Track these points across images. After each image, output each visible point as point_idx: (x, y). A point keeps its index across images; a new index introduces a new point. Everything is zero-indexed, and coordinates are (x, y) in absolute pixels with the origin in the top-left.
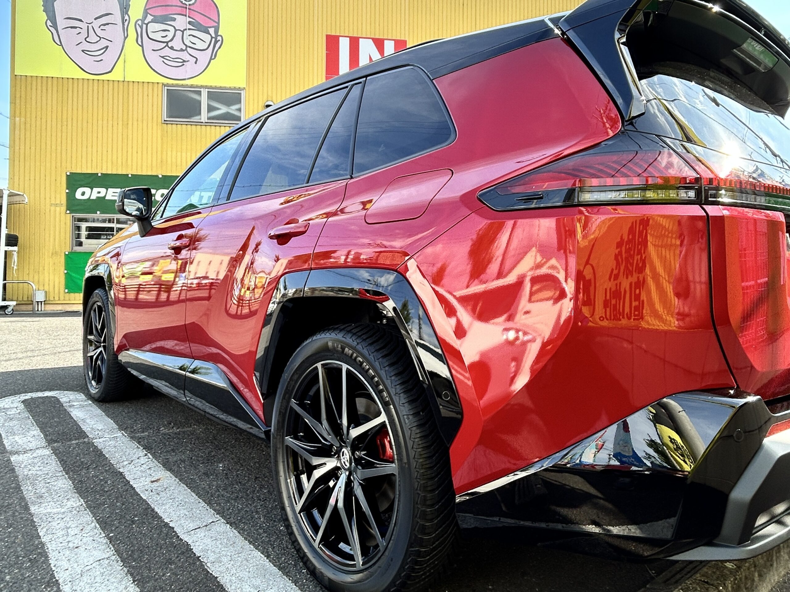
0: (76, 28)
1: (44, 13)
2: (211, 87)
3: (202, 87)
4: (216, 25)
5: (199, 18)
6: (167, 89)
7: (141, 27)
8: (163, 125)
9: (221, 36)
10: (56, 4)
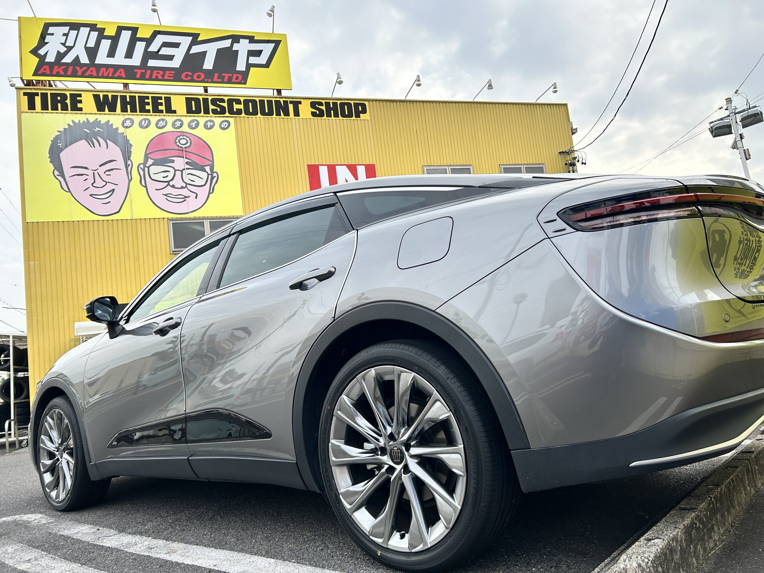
0: (82, 175)
1: (51, 164)
2: (212, 218)
3: (204, 218)
4: (212, 163)
5: (196, 159)
6: (172, 223)
7: (144, 170)
8: (172, 255)
9: (216, 172)
10: (62, 155)
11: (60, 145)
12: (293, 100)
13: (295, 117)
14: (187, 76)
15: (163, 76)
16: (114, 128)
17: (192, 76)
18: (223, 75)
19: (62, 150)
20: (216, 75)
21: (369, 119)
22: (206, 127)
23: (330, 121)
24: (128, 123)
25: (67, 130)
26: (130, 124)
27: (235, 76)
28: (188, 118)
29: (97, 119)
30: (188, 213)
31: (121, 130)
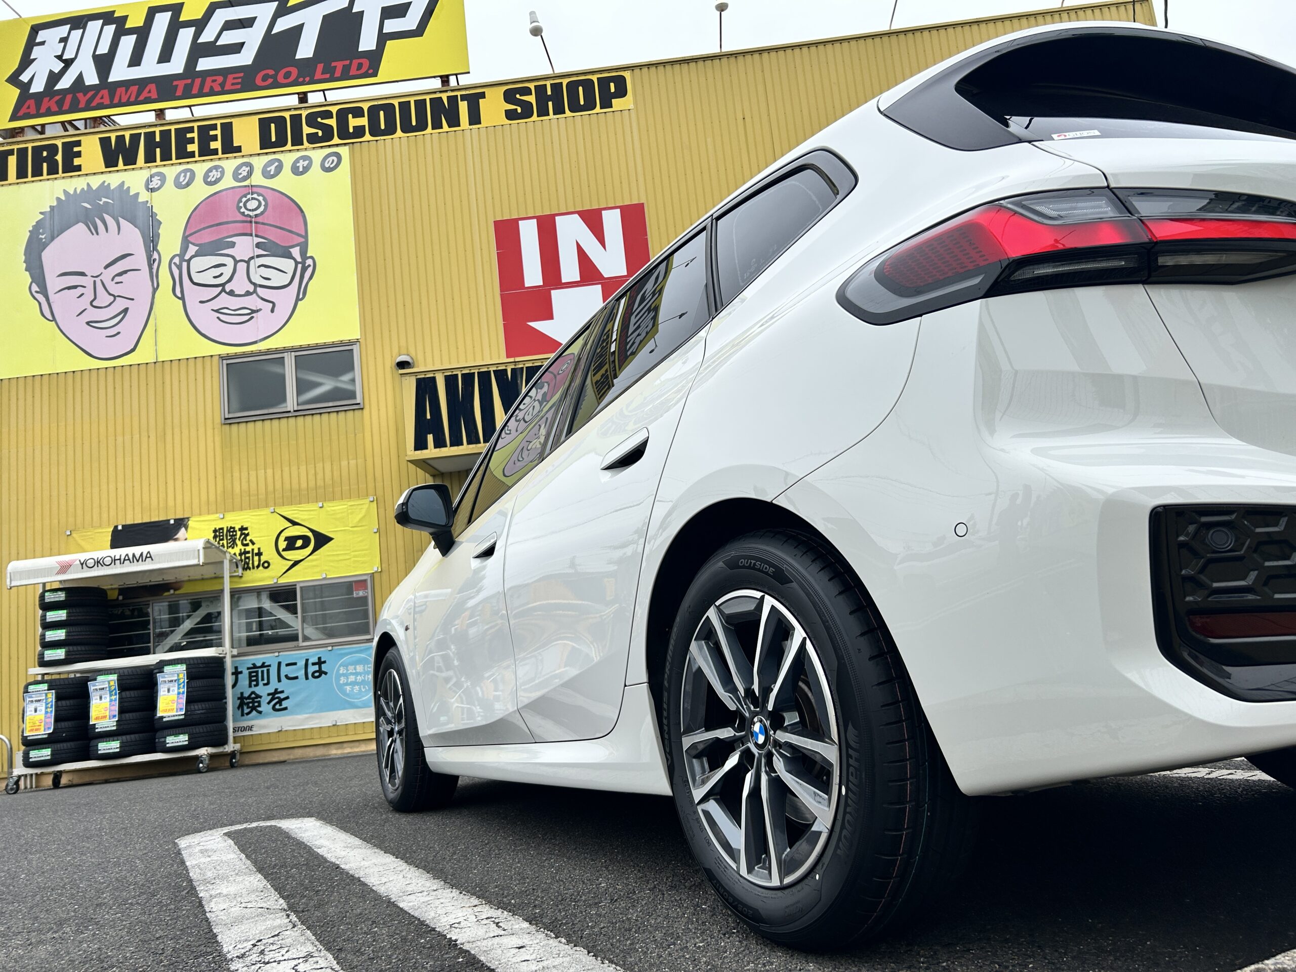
0: (75, 287)
1: (27, 273)
2: (301, 348)
3: (285, 350)
4: (303, 240)
5: (274, 235)
6: (227, 364)
7: (180, 267)
8: (224, 427)
9: (312, 257)
10: (47, 256)
11: (43, 237)
12: (467, 92)
13: (471, 127)
14: (265, 79)
15: (222, 85)
16: (131, 193)
17: (275, 77)
18: (333, 64)
19: (45, 246)
20: (320, 67)
21: (631, 106)
22: (296, 171)
23: (546, 123)
25: (55, 210)
26: (159, 182)
27: (355, 62)
28: (261, 158)
29: (104, 182)
30: (255, 342)
31: (144, 196)
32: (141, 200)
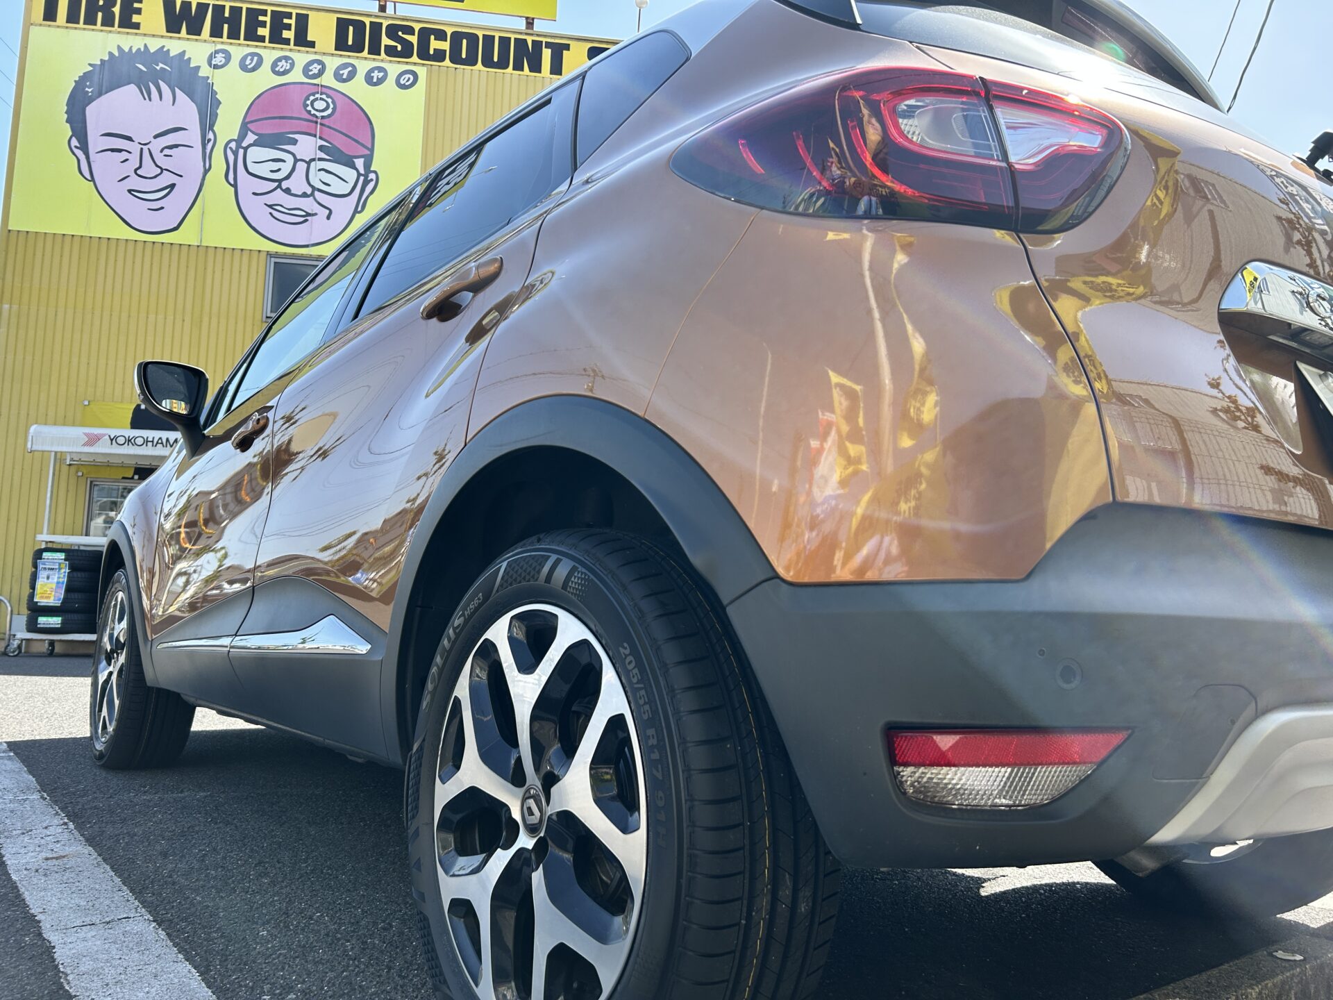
0: (120, 151)
1: (68, 125)
4: (369, 153)
5: (340, 142)
6: (275, 263)
7: (235, 153)
9: (375, 172)
10: (90, 110)
12: (552, 41)
13: (552, 76)
16: (192, 65)
19: (91, 100)
22: (369, 79)
24: (219, 60)
25: (106, 65)
26: (224, 60)
28: (335, 59)
29: (163, 47)
30: (308, 246)
31: (205, 71)
32: (200, 74)
